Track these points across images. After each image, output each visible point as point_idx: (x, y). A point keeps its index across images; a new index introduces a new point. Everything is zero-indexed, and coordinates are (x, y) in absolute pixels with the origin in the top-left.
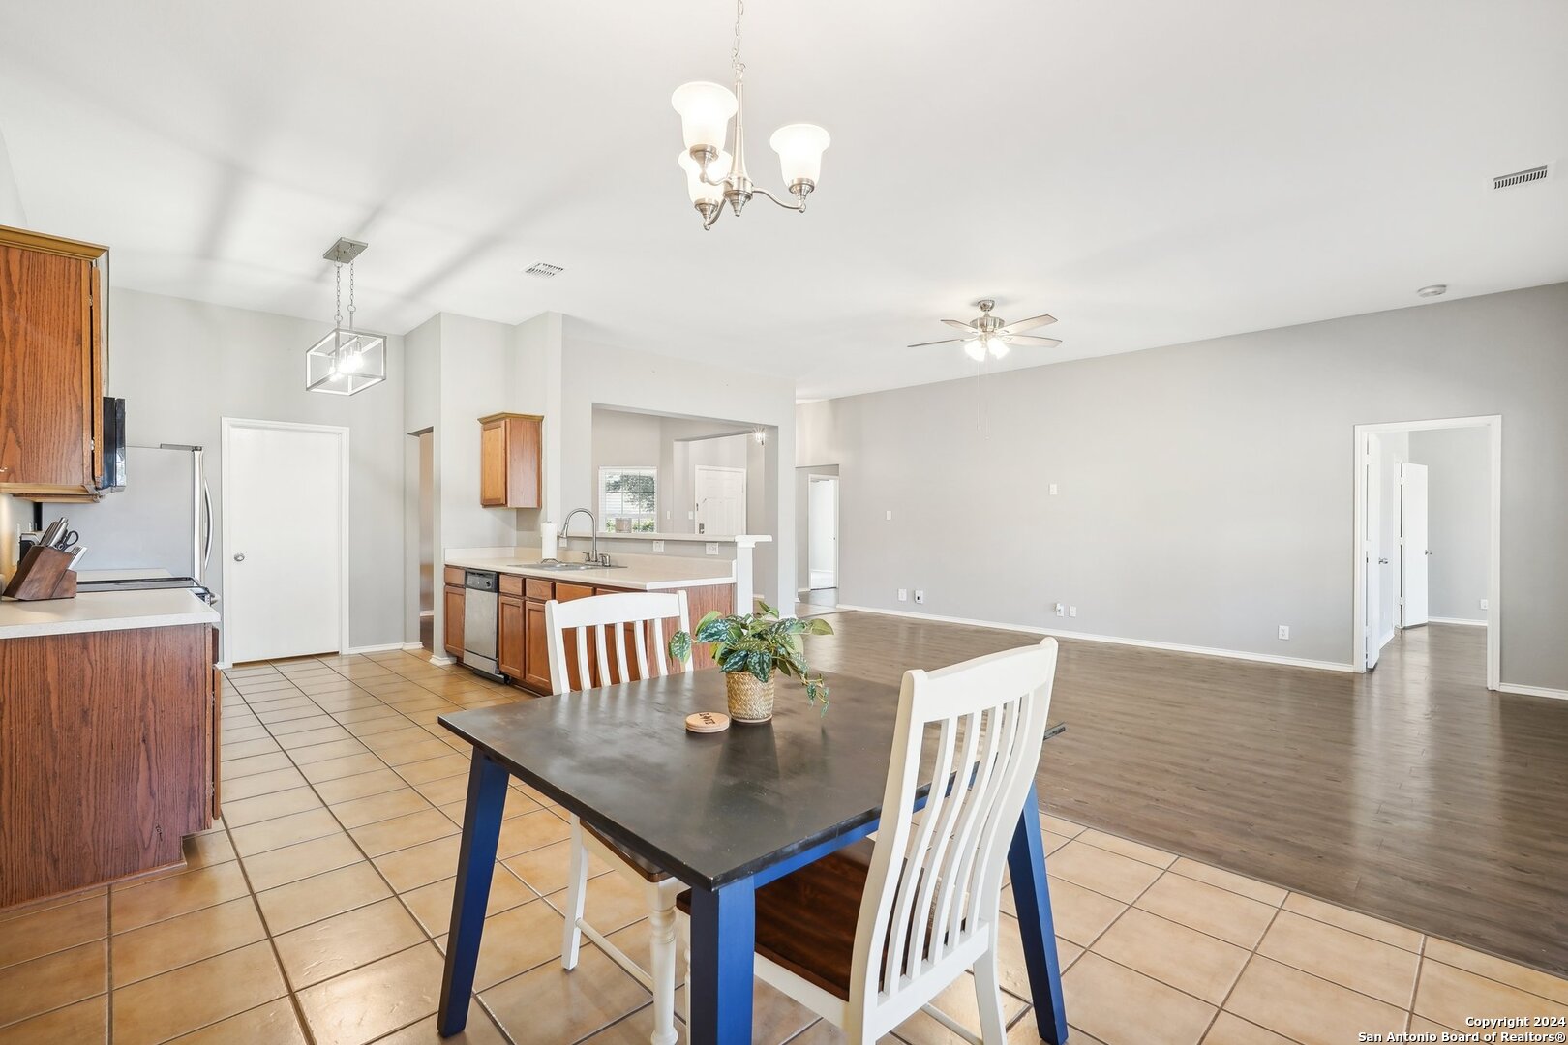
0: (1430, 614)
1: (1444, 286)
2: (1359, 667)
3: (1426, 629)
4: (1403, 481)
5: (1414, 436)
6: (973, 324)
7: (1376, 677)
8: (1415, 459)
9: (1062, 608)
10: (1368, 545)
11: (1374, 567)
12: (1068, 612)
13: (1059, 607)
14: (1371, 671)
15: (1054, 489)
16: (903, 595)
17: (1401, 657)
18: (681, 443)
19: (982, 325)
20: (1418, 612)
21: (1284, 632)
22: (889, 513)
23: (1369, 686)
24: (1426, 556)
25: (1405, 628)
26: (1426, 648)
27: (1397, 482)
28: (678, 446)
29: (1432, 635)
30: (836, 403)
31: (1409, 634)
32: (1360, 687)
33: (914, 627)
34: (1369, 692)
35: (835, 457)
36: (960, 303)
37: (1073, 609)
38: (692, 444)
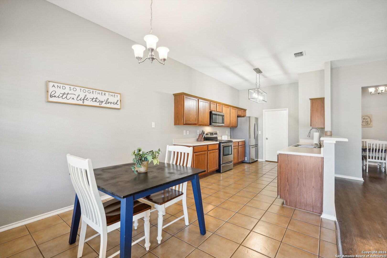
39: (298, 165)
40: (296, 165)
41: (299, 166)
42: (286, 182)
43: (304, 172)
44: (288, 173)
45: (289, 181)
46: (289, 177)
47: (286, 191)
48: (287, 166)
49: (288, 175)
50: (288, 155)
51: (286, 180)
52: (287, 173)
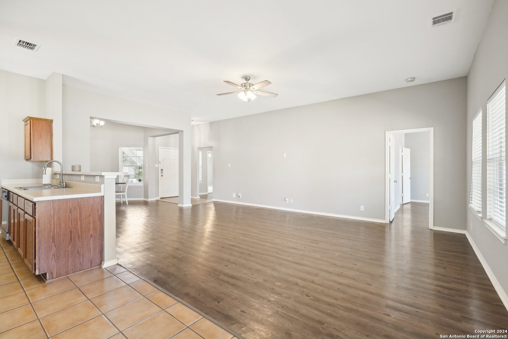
0: (411, 198)
1: (414, 78)
2: (387, 221)
3: (410, 204)
4: (403, 154)
5: (406, 135)
6: (242, 85)
7: (393, 224)
8: (406, 146)
9: (288, 200)
10: (391, 176)
11: (393, 183)
12: (290, 201)
13: (286, 199)
14: (391, 222)
15: (285, 155)
16: (234, 195)
17: (402, 216)
18: (152, 138)
19: (245, 86)
20: (407, 199)
21: (362, 208)
22: (229, 165)
23: (390, 229)
24: (410, 180)
25: (403, 204)
26: (409, 212)
27: (401, 154)
28: (150, 139)
29: (412, 207)
30: (211, 123)
31: (405, 206)
32: (387, 230)
33: (238, 207)
34: (390, 232)
35: (212, 144)
36: (236, 77)
37: (292, 200)
38: (157, 138)
39: (71, 212)
40: (68, 212)
41: (71, 214)
42: (51, 243)
43: (80, 221)
44: (54, 228)
45: (55, 240)
46: (56, 235)
47: (51, 257)
48: (52, 219)
49: (54, 232)
50: (54, 201)
51: (51, 241)
52: (52, 230)
